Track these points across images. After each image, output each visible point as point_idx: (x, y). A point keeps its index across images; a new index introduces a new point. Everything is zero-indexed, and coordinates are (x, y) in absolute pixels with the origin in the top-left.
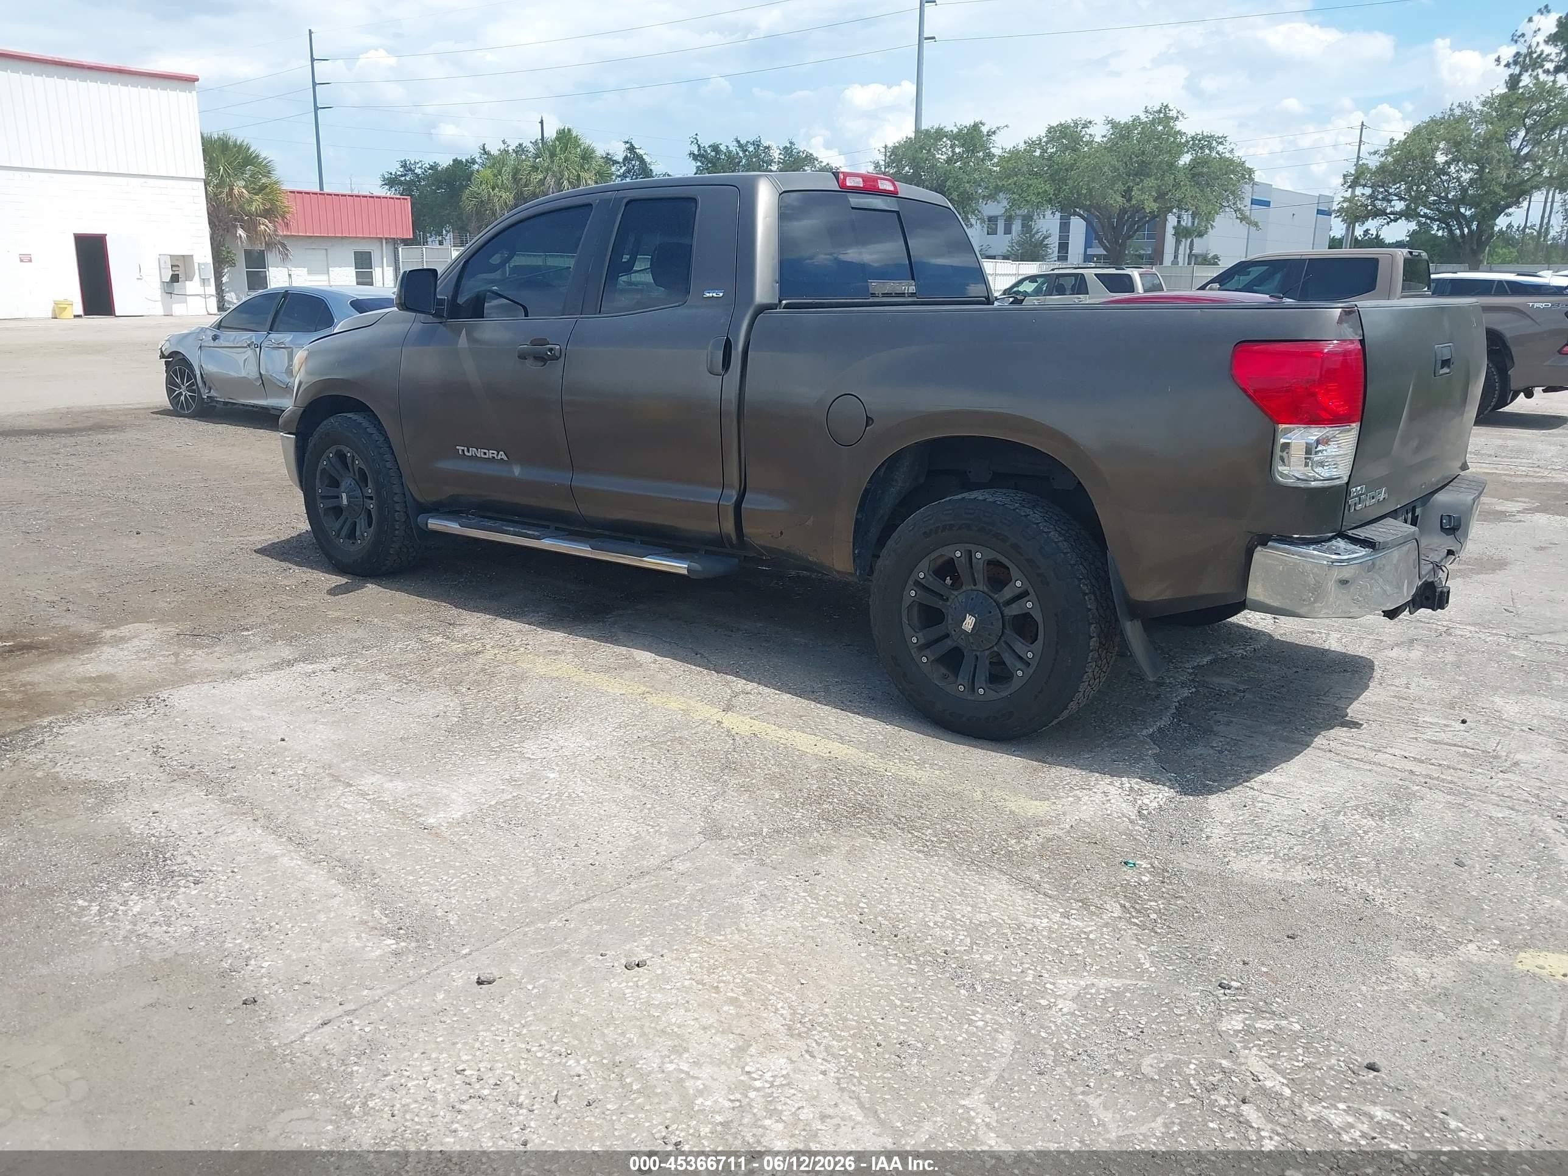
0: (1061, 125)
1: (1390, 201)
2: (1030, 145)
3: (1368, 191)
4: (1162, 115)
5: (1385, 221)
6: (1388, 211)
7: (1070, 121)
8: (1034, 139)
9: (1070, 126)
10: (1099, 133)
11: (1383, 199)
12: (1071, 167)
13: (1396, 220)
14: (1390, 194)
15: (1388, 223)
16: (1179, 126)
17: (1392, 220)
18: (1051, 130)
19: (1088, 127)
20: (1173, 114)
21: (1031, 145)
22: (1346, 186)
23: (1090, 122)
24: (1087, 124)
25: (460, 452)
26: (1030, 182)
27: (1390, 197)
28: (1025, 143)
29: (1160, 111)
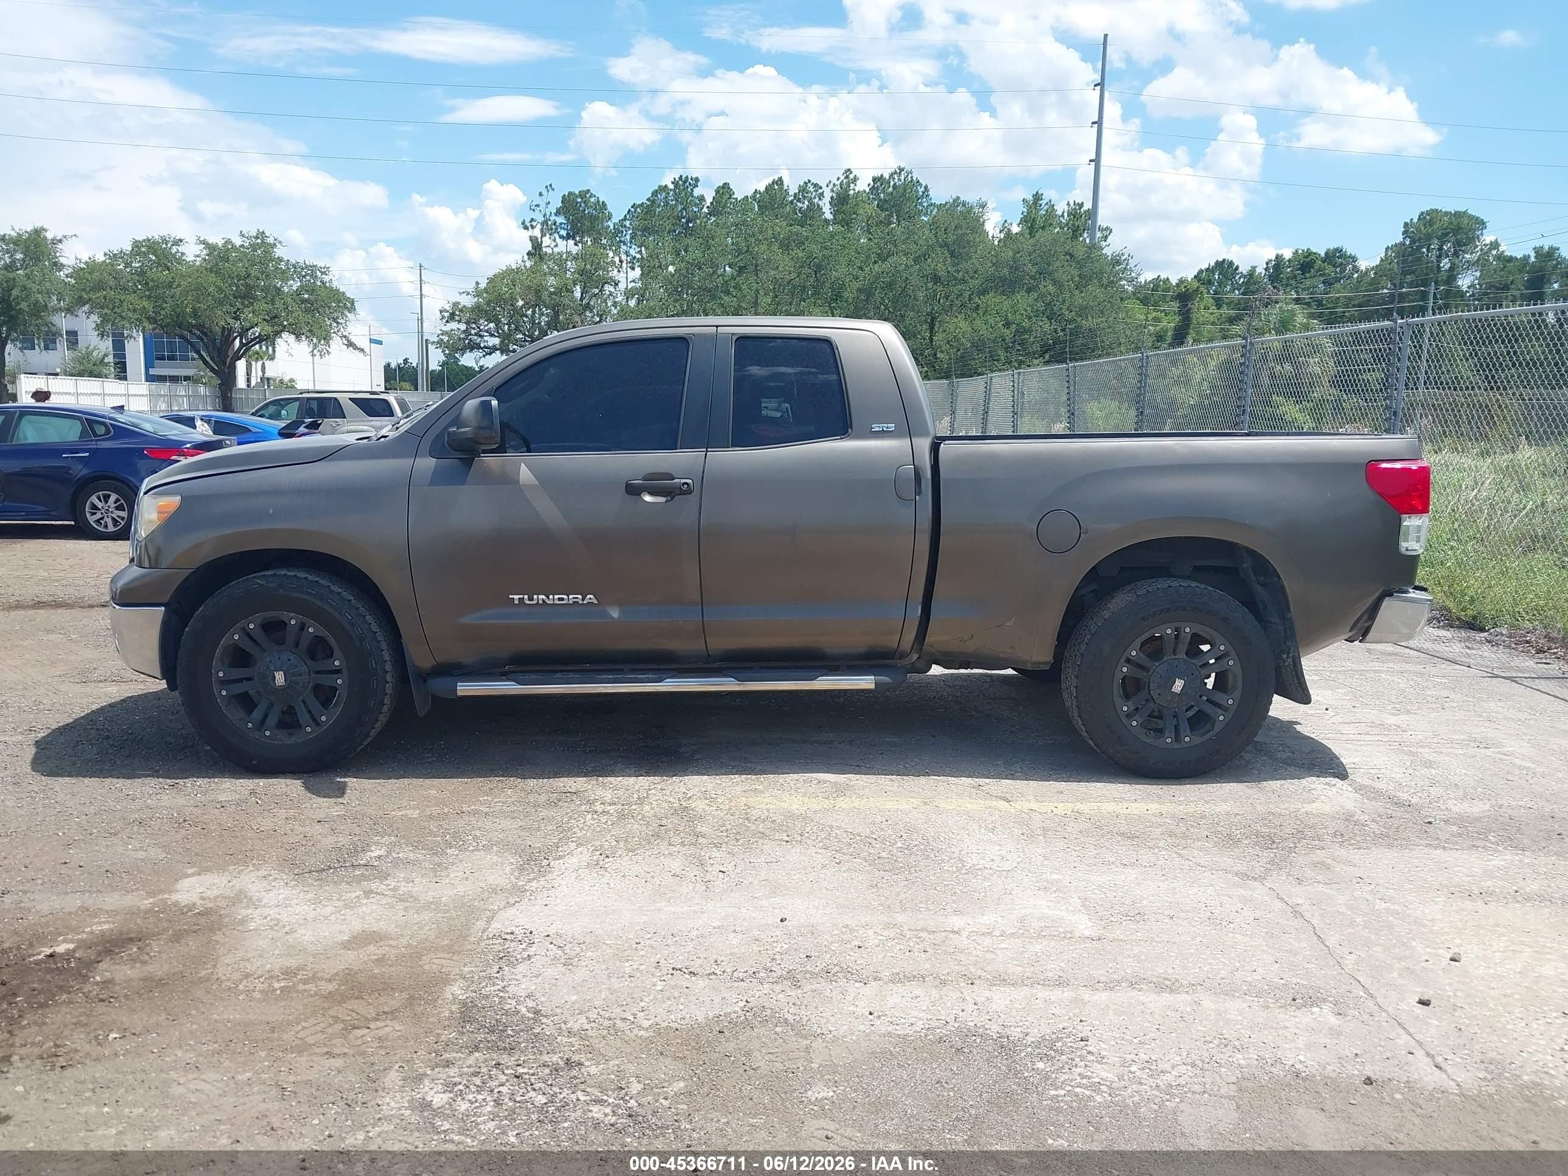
0: (149, 240)
1: (482, 336)
2: (110, 258)
3: (463, 327)
4: (259, 241)
5: (481, 355)
6: (482, 345)
7: (157, 237)
8: (115, 252)
9: (158, 242)
10: (192, 252)
11: (476, 334)
12: (170, 286)
13: (490, 354)
14: (481, 330)
15: (484, 356)
16: (279, 252)
17: (487, 354)
18: (136, 244)
19: (179, 245)
20: (270, 240)
21: (114, 257)
22: (444, 321)
23: (181, 240)
24: (178, 242)
25: (516, 602)
26: (123, 297)
27: (482, 333)
28: (105, 254)
29: (257, 238)
